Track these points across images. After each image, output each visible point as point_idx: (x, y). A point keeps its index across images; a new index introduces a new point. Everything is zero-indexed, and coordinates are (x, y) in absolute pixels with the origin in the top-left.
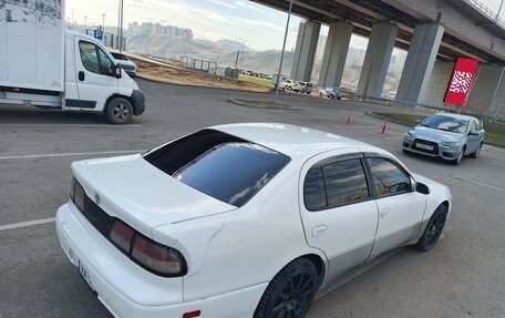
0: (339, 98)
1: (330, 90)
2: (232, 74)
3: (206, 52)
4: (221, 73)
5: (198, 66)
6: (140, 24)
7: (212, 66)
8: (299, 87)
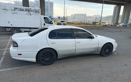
0: (126, 26)
1: (123, 24)
2: (94, 23)
3: (90, 19)
4: (92, 23)
5: (86, 22)
6: (73, 15)
7: (89, 22)
8: (113, 24)
